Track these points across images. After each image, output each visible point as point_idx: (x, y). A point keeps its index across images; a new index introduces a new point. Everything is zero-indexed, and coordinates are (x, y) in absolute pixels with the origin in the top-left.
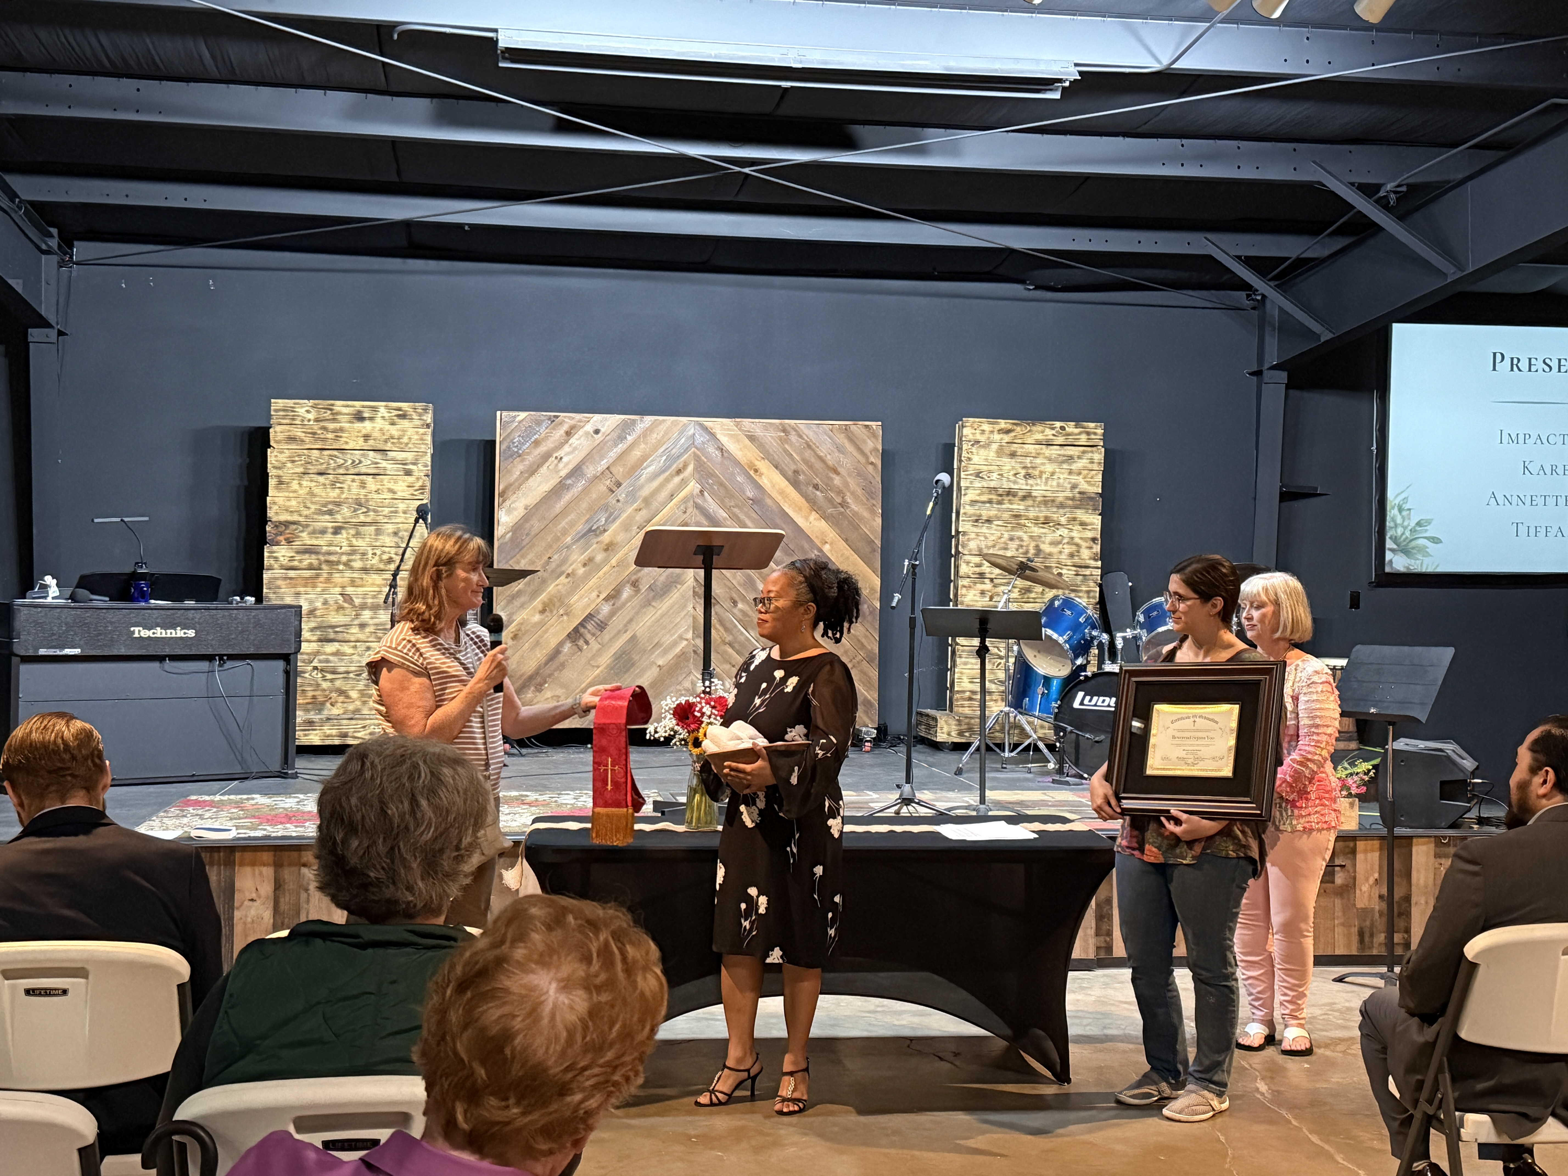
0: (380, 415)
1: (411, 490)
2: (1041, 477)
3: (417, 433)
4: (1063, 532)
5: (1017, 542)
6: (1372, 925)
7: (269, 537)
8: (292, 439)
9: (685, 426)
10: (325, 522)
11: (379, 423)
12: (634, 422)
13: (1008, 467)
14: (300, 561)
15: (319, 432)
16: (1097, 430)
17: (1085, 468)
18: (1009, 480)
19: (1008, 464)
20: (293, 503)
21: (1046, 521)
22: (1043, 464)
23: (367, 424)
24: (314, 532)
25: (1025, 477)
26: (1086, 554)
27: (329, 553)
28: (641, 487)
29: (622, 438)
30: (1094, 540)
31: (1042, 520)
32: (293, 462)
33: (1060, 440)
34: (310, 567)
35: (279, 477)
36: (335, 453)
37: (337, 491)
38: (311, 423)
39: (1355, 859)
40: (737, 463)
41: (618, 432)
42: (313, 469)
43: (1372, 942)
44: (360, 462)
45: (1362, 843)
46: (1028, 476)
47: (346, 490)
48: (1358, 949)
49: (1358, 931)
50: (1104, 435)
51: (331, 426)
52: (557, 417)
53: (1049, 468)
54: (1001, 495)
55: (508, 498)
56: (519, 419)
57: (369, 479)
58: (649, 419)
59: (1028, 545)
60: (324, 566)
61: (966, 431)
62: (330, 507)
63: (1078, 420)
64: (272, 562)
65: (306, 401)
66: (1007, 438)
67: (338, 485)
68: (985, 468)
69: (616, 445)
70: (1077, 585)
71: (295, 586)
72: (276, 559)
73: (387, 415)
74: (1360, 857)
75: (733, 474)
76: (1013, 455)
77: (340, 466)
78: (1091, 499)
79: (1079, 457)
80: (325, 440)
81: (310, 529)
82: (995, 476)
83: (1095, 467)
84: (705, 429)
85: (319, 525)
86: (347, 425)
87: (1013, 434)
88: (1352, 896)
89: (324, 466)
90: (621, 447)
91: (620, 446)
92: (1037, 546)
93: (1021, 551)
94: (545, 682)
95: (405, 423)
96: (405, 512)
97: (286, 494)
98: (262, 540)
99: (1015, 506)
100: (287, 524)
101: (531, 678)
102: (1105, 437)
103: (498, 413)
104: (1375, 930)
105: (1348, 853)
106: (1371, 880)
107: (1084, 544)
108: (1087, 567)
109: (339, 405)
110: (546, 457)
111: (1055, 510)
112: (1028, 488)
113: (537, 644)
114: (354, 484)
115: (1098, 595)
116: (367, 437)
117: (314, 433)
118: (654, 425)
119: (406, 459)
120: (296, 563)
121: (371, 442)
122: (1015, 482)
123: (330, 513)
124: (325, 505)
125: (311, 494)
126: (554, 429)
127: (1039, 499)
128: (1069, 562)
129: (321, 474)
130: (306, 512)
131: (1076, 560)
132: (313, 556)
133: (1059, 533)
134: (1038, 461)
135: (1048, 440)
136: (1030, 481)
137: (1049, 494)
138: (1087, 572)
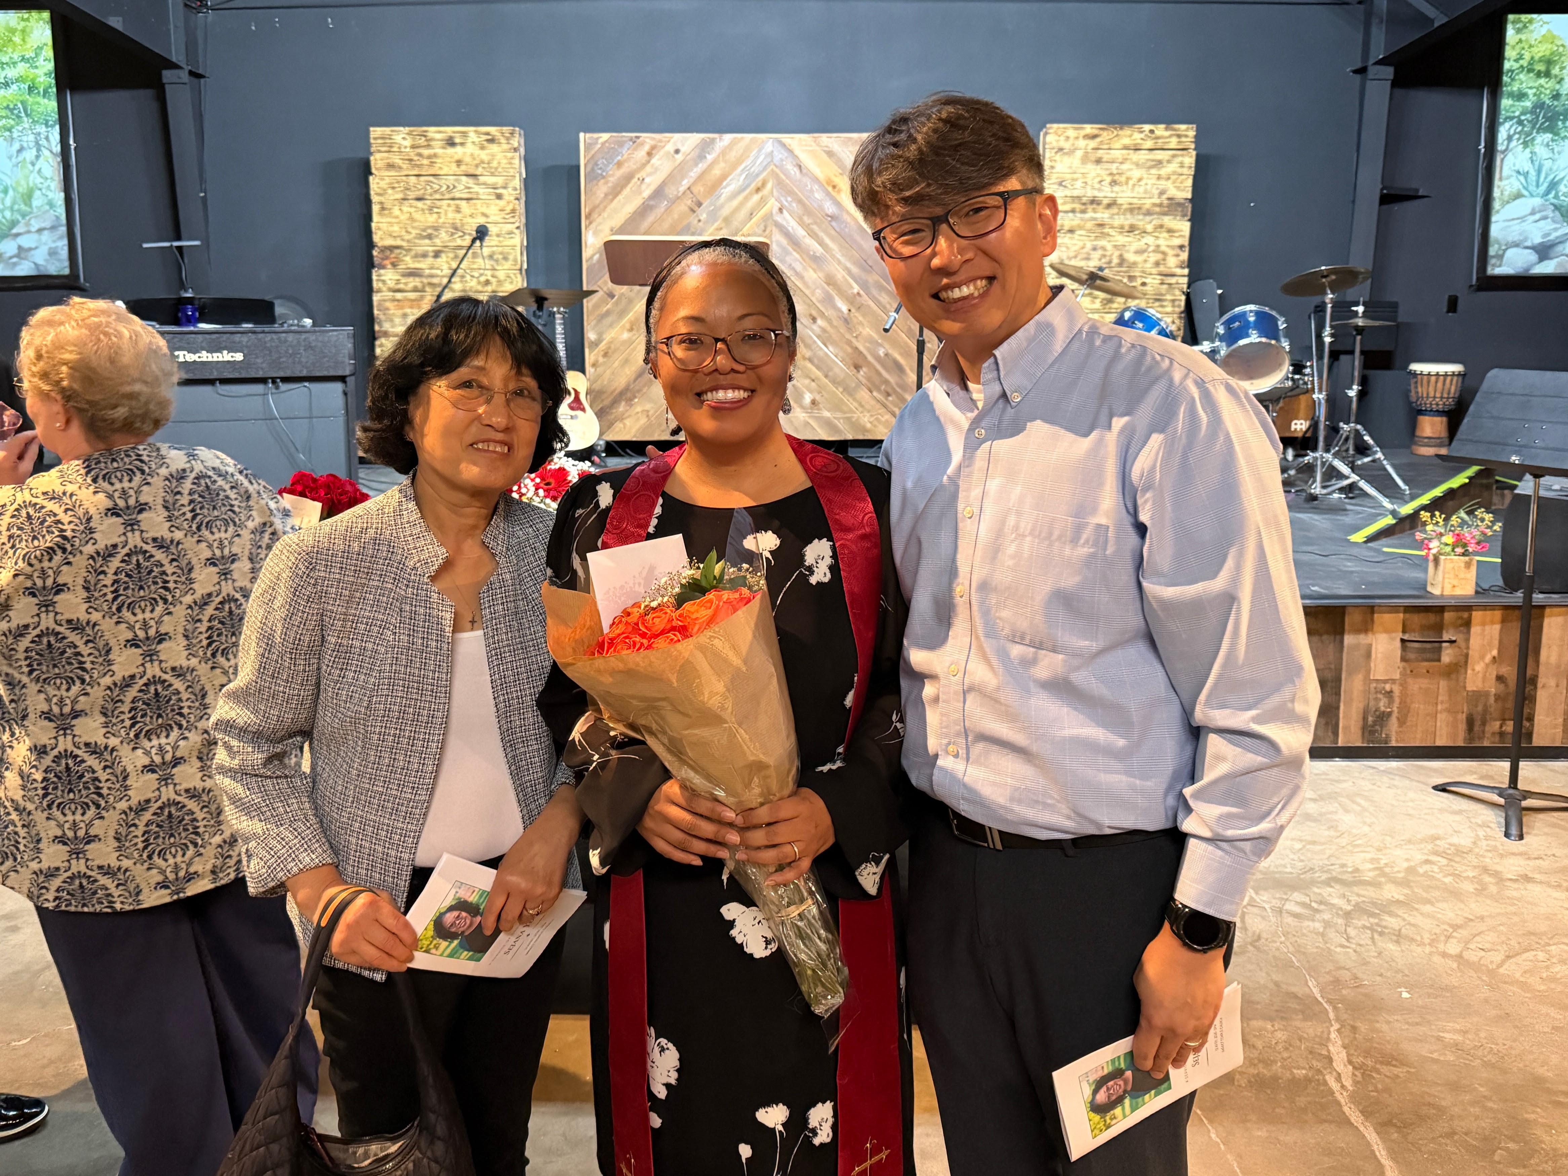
0: (470, 140)
1: (503, 214)
2: (1127, 183)
3: (505, 157)
4: (1149, 240)
5: (1100, 252)
6: (1485, 711)
7: (376, 261)
8: (391, 166)
9: (763, 142)
10: (426, 246)
11: (470, 149)
12: (713, 141)
13: (1093, 174)
14: (406, 284)
15: (416, 158)
16: (1188, 131)
17: (1174, 173)
18: (1093, 188)
19: (1093, 170)
20: (396, 228)
21: (1132, 229)
22: (1131, 170)
23: (459, 149)
24: (416, 256)
25: (1110, 184)
26: (1172, 262)
27: (432, 276)
28: (722, 206)
29: (701, 157)
30: (1181, 247)
31: (1127, 228)
32: (393, 188)
33: (1149, 144)
34: (415, 290)
35: (381, 203)
36: (431, 178)
37: (435, 216)
38: (408, 150)
39: (1468, 632)
40: (816, 180)
41: (697, 151)
42: (412, 195)
43: (1483, 732)
44: (454, 187)
45: (1480, 613)
46: (1114, 183)
47: (442, 215)
48: (1465, 739)
49: (1467, 718)
50: (1196, 137)
51: (426, 152)
52: (638, 137)
53: (1136, 173)
54: (1084, 204)
55: (594, 220)
56: (601, 141)
57: (463, 204)
58: (728, 138)
59: (1111, 255)
60: (428, 289)
61: (1049, 138)
62: (430, 231)
63: (1169, 120)
64: (380, 285)
65: (402, 129)
66: (1092, 144)
67: (435, 210)
68: (1069, 176)
69: (696, 165)
70: (1162, 295)
71: (402, 308)
72: (384, 282)
73: (477, 140)
74: (1475, 630)
75: (812, 191)
76: (1098, 161)
77: (436, 192)
78: (1179, 204)
79: (1169, 162)
80: (420, 166)
81: (413, 253)
82: (1079, 184)
83: (1185, 171)
84: (783, 145)
85: (420, 250)
86: (440, 151)
87: (1098, 140)
88: (1461, 678)
89: (422, 192)
90: (702, 166)
91: (700, 165)
92: (1121, 256)
93: (1103, 260)
94: (635, 397)
95: (494, 148)
96: (498, 236)
97: (389, 220)
98: (370, 264)
99: (1098, 215)
100: (392, 248)
101: (622, 393)
102: (1198, 139)
103: (582, 135)
104: (1488, 717)
105: (1461, 626)
106: (1488, 658)
107: (1171, 252)
108: (1173, 275)
109: (433, 132)
110: (629, 178)
111: (1141, 217)
112: (1113, 195)
113: (626, 361)
114: (450, 209)
115: (1183, 304)
116: (459, 163)
117: (411, 160)
118: (733, 144)
119: (496, 183)
120: (401, 286)
121: (463, 168)
122: (1099, 190)
123: (429, 237)
124: (424, 230)
125: (411, 219)
126: (635, 149)
127: (1124, 207)
128: (1154, 271)
129: (419, 199)
130: (407, 237)
131: (1162, 268)
132: (417, 279)
133: (1144, 241)
134: (1124, 167)
135: (1135, 145)
136: (1116, 188)
137: (1135, 201)
138: (1173, 280)
